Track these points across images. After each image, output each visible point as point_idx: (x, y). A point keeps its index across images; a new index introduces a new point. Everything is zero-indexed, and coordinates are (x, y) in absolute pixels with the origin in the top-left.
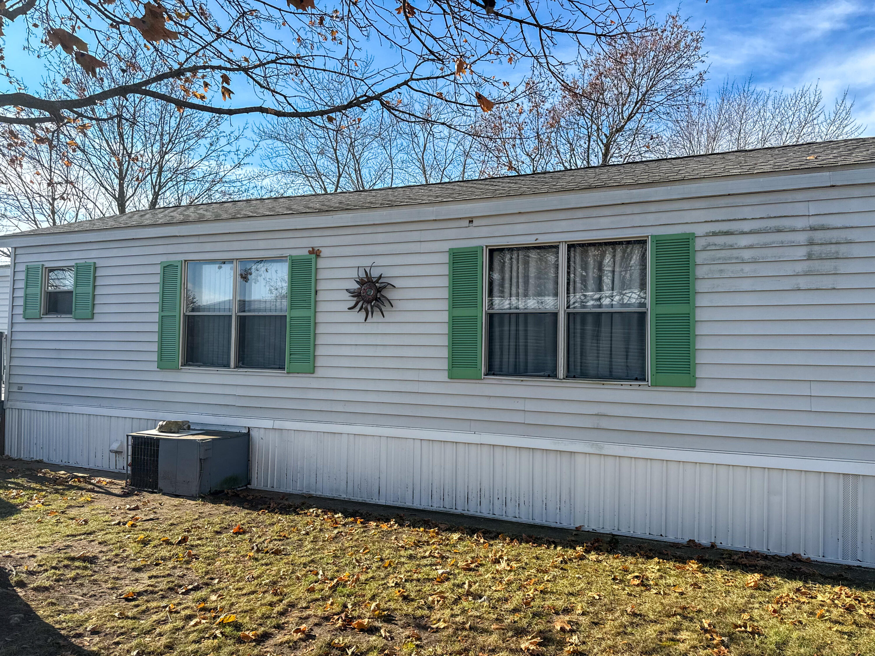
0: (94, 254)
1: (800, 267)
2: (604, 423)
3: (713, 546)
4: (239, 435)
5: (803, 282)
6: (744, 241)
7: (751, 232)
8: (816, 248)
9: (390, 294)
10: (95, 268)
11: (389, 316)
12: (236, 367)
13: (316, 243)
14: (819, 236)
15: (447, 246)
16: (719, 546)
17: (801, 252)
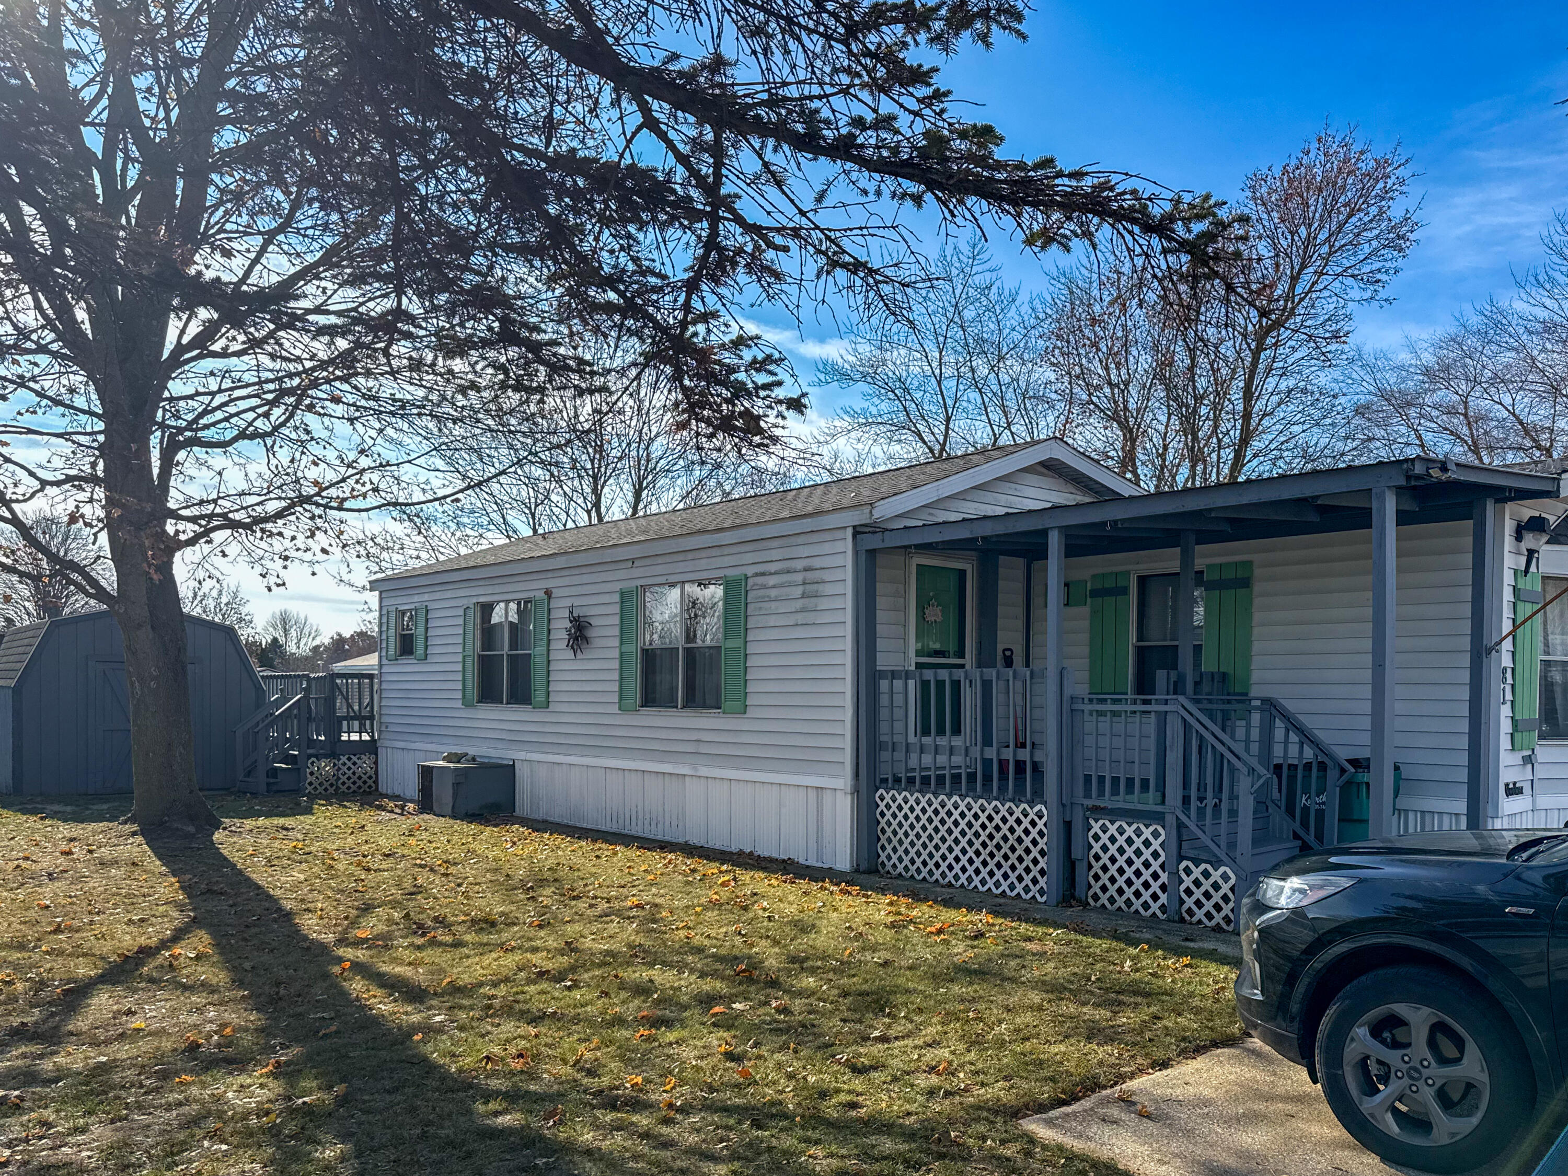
0: (426, 597)
1: (799, 604)
2: (704, 749)
3: (751, 853)
4: (508, 766)
5: (800, 618)
6: (772, 581)
7: (776, 573)
8: (808, 587)
9: (591, 633)
10: (427, 611)
11: (588, 654)
12: (508, 703)
13: (549, 584)
14: (810, 575)
15: (618, 586)
16: (756, 854)
17: (799, 591)
